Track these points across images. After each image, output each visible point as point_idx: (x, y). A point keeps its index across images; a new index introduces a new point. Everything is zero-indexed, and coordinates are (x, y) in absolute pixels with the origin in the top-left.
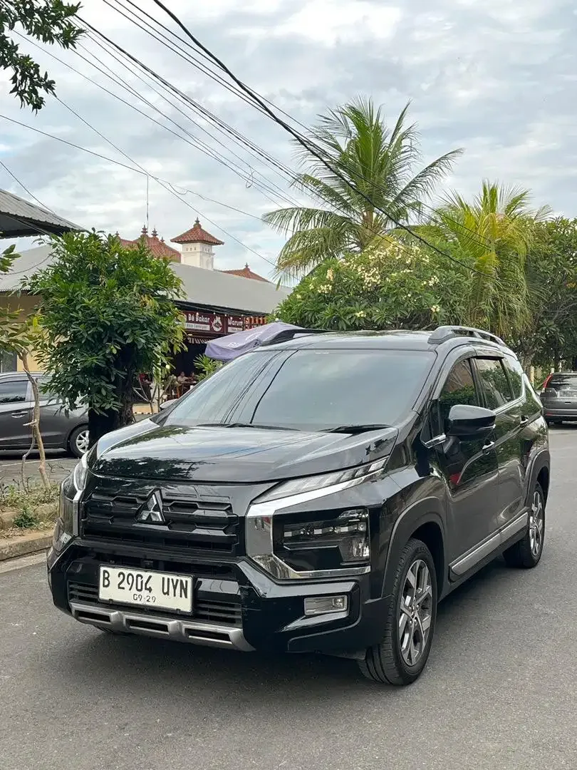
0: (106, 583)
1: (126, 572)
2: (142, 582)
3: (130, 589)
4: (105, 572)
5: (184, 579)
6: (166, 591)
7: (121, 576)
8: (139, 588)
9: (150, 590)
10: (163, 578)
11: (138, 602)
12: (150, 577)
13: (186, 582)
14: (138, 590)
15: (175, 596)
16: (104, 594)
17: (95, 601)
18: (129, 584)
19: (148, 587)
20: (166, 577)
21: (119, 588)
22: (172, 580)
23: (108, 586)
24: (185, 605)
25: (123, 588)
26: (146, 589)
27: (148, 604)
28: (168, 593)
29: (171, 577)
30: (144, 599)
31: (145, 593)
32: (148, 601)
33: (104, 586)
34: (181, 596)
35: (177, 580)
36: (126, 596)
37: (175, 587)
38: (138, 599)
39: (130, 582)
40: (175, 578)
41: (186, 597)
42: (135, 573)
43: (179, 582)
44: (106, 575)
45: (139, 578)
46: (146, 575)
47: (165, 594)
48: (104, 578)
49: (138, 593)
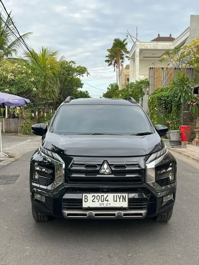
0: (86, 200)
1: (96, 195)
2: (104, 198)
3: (98, 202)
4: (85, 196)
5: (124, 195)
6: (115, 200)
7: (94, 197)
8: (102, 200)
9: (108, 201)
10: (114, 196)
11: (102, 206)
12: (108, 196)
13: (125, 196)
15: (120, 201)
16: (85, 205)
17: (81, 209)
19: (107, 200)
20: (115, 195)
21: (93, 201)
22: (119, 196)
23: (87, 202)
24: (125, 204)
25: (95, 202)
26: (106, 200)
28: (116, 201)
29: (118, 195)
30: (105, 204)
31: (105, 202)
32: (107, 205)
33: (85, 202)
34: (123, 201)
35: (121, 196)
36: (97, 204)
37: (120, 199)
38: (102, 205)
39: (98, 198)
40: (120, 195)
41: (125, 201)
42: (100, 195)
43: (122, 196)
44: (86, 197)
45: (102, 197)
46: (105, 195)
47: (115, 201)
48: (85, 199)
49: (102, 203)
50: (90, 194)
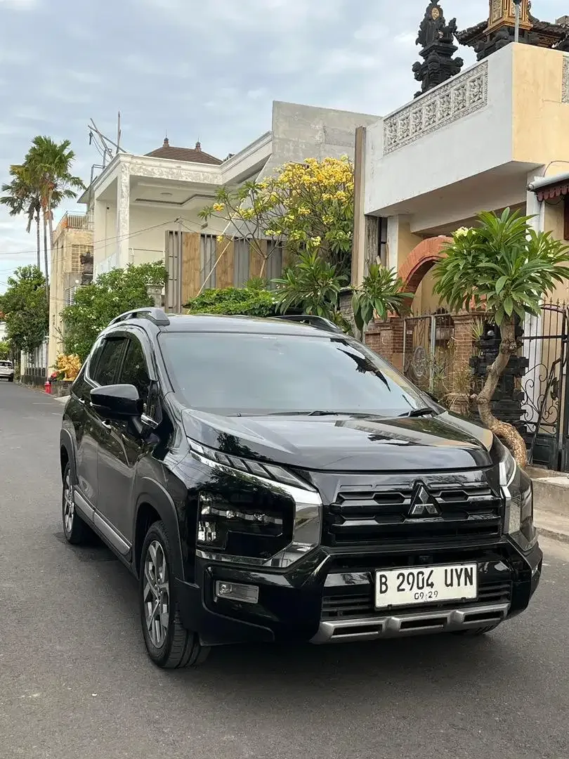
0: (384, 588)
1: (406, 572)
2: (423, 579)
3: (411, 590)
4: (381, 576)
5: (469, 567)
6: (449, 582)
7: (401, 577)
8: (421, 585)
9: (432, 585)
10: (446, 570)
11: (420, 601)
12: (432, 572)
13: (472, 569)
14: (419, 588)
15: (459, 585)
16: (381, 601)
17: (373, 611)
18: (409, 584)
19: (430, 583)
20: (449, 568)
21: (399, 590)
22: (456, 570)
23: (386, 591)
24: (470, 591)
25: (403, 590)
26: (428, 585)
27: (429, 600)
28: (451, 585)
29: (454, 568)
30: (427, 596)
31: (427, 590)
32: (430, 597)
33: (381, 592)
34: (466, 584)
35: (462, 570)
36: (407, 598)
37: (459, 577)
38: (420, 598)
39: (411, 581)
40: (459, 567)
41: (471, 583)
42: (415, 571)
43: (463, 572)
44: (384, 580)
45: (420, 575)
46: (427, 571)
47: (447, 586)
48: (381, 584)
49: (420, 591)
50: (391, 570)
